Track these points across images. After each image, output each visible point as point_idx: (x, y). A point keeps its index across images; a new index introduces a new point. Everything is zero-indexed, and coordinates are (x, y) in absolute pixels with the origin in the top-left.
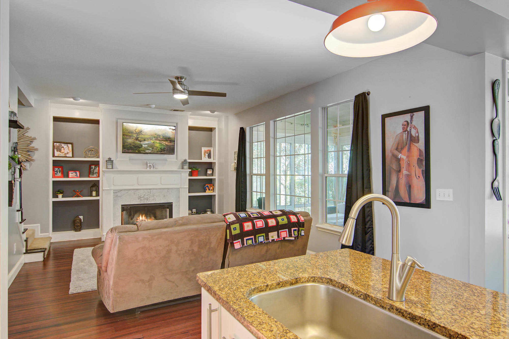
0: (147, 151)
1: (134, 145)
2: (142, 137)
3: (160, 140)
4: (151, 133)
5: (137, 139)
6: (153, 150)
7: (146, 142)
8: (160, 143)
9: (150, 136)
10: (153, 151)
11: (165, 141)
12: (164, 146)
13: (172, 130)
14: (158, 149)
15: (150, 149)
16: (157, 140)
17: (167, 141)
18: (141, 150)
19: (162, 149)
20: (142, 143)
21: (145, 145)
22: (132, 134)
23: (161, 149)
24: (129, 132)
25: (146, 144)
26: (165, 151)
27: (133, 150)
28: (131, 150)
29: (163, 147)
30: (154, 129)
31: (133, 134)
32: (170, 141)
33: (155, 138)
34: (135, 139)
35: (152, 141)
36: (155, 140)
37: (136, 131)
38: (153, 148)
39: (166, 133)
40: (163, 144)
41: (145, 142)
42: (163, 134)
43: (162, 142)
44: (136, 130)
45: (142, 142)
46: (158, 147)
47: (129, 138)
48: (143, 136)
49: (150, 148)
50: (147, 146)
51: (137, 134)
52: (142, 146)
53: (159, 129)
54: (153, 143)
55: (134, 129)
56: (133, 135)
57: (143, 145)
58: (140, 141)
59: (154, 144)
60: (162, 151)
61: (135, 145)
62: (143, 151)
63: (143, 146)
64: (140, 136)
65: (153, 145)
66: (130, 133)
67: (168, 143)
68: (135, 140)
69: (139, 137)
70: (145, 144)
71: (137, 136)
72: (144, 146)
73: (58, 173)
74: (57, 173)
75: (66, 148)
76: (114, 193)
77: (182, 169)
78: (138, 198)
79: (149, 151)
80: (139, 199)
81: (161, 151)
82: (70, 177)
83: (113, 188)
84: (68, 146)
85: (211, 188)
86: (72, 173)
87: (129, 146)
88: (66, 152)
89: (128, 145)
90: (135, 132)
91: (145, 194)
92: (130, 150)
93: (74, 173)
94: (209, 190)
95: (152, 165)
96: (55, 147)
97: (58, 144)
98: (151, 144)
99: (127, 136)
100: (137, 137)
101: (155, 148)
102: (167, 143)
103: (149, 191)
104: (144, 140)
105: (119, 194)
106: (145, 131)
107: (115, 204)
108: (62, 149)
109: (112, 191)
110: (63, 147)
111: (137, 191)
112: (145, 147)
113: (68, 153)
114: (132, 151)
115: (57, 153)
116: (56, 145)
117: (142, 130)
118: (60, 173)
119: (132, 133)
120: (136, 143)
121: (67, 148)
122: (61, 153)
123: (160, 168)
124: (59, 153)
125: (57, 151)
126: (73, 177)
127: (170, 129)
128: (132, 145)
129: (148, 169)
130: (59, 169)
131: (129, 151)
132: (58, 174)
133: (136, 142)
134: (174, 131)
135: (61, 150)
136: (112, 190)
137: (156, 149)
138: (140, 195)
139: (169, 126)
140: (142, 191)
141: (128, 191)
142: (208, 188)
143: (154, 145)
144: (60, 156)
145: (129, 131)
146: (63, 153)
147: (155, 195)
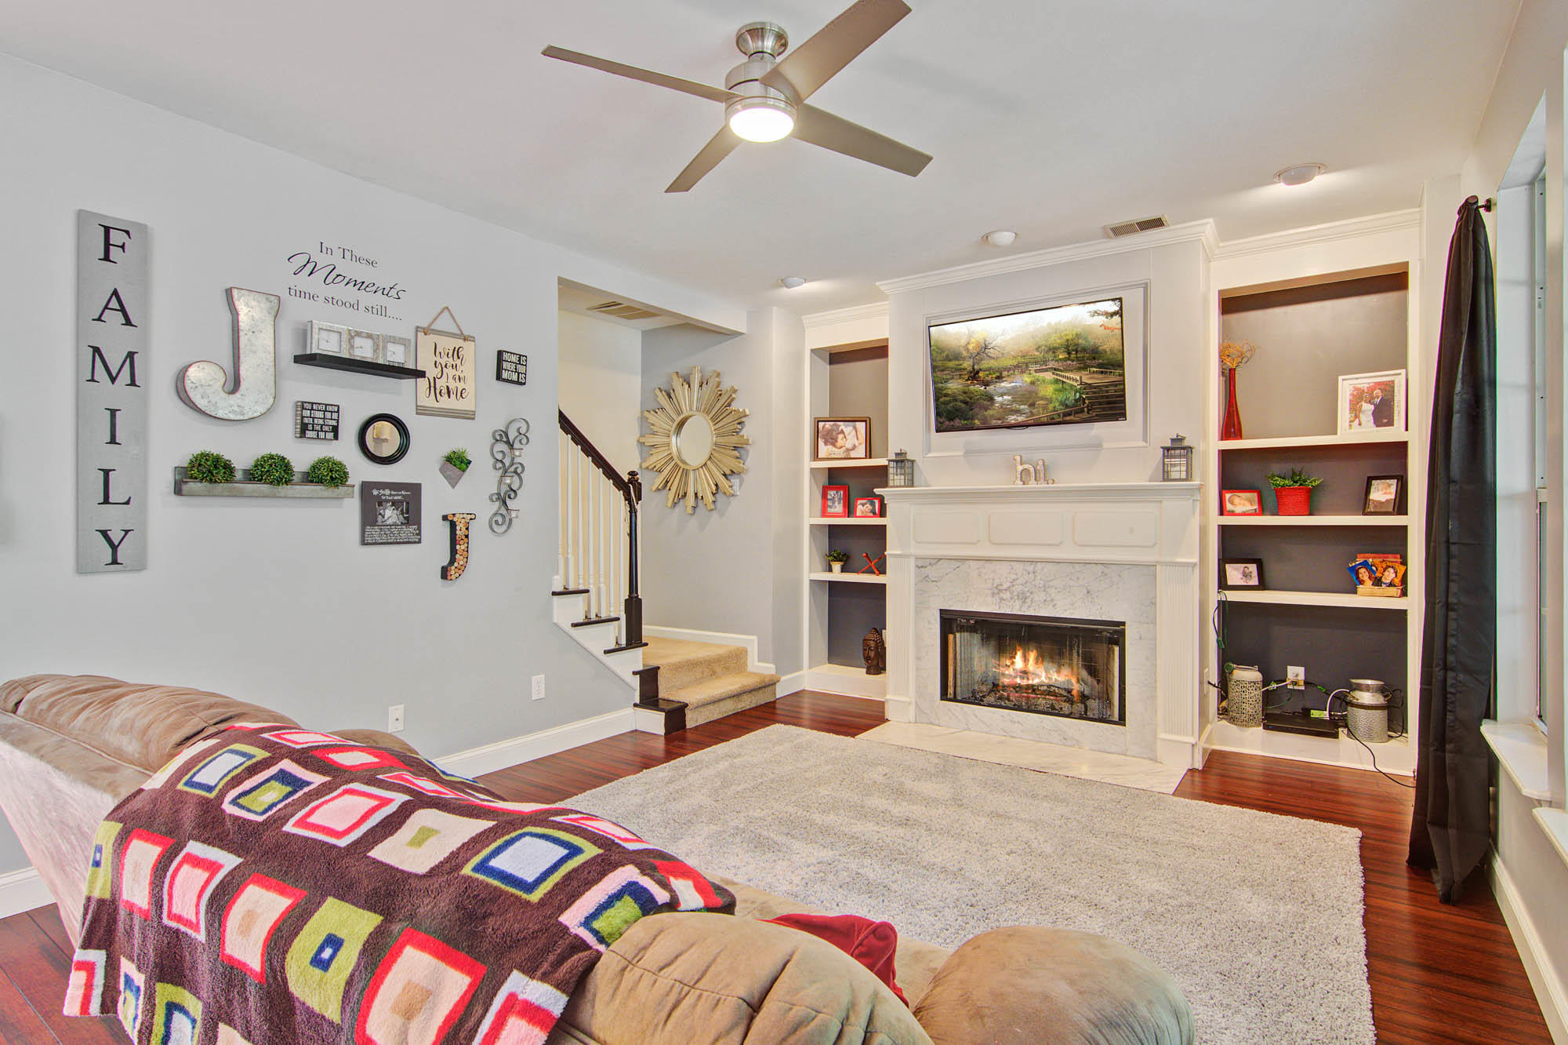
0: (1013, 417)
1: (968, 400)
2: (989, 369)
3: (1061, 371)
4: (1022, 349)
5: (974, 375)
6: (1035, 411)
7: (1005, 385)
8: (1057, 381)
9: (1020, 359)
10: (1032, 414)
11: (1080, 369)
12: (1076, 392)
13: (1103, 318)
14: (1051, 406)
15: (1024, 409)
16: (1046, 370)
17: (1085, 368)
18: (992, 416)
19: (1067, 406)
20: (990, 388)
21: (1002, 395)
22: (957, 363)
23: (1063, 404)
24: (947, 356)
25: (1005, 391)
26: (1082, 411)
27: (964, 420)
28: (960, 419)
29: (1072, 396)
30: (1032, 330)
31: (961, 362)
32: (1100, 366)
33: (1036, 363)
34: (968, 379)
35: (1027, 379)
36: (1036, 371)
37: (968, 350)
38: (1032, 405)
39: (1078, 336)
40: (1071, 382)
41: (1003, 384)
42: (1068, 340)
43: (1063, 376)
44: (968, 343)
45: (992, 387)
46: (1050, 401)
47: (948, 377)
48: (993, 364)
49: (1022, 407)
50: (1008, 400)
51: (972, 360)
52: (991, 399)
53: (1049, 324)
54: (1033, 383)
55: (963, 342)
56: (962, 367)
57: (996, 398)
58: (986, 384)
59: (1033, 388)
60: (1070, 415)
61: (971, 399)
62: (1000, 420)
63: (998, 399)
64: (985, 364)
65: (1031, 392)
66: (950, 360)
67: (1092, 378)
68: (969, 382)
69: (981, 370)
70: (1001, 391)
71: (974, 365)
72: (1000, 399)
73: (836, 503)
74: (833, 503)
75: (849, 434)
76: (917, 566)
77: (1164, 480)
78: (990, 592)
79: (1021, 419)
80: (993, 594)
81: (1065, 415)
82: (858, 514)
83: (914, 550)
84: (855, 428)
85: (1389, 575)
86: (863, 505)
87: (951, 405)
88: (849, 445)
89: (950, 402)
90: (965, 354)
91: (1014, 580)
92: (955, 418)
93: (868, 505)
94: (1378, 582)
95: (1032, 470)
96: (820, 434)
97: (828, 425)
98: (1025, 391)
99: (943, 371)
100: (973, 368)
101: (1041, 402)
102: (1085, 380)
103: (1031, 568)
104: (998, 378)
105: (933, 572)
106: (999, 341)
107: (920, 606)
108: (840, 436)
109: (912, 562)
110: (842, 432)
111: (987, 565)
112: (1002, 404)
113: (854, 447)
114: (963, 422)
115: (824, 450)
116: (824, 427)
117: (989, 340)
118: (839, 503)
119: (957, 357)
120: (972, 393)
121: (854, 433)
122: (836, 450)
123: (1067, 480)
124: (830, 447)
125: (826, 443)
126: (864, 515)
127: (1096, 313)
128: (962, 402)
129: (1019, 485)
130: (837, 493)
131: (952, 423)
132: (835, 507)
133: (972, 387)
134: (1117, 318)
135: (837, 441)
136: (912, 555)
137: (1045, 408)
138: (997, 582)
139: (1092, 305)
140: (1003, 568)
141: (959, 564)
142: (1371, 571)
143: (1037, 394)
144: (833, 456)
145: (946, 353)
146: (841, 447)
147: (1051, 583)
